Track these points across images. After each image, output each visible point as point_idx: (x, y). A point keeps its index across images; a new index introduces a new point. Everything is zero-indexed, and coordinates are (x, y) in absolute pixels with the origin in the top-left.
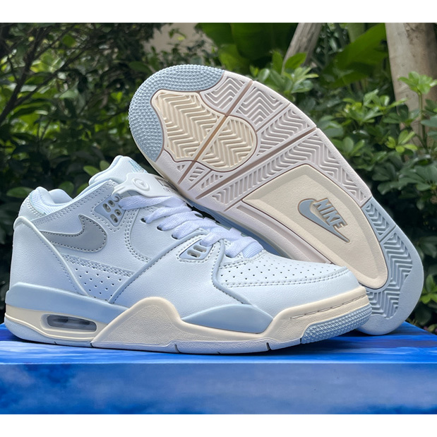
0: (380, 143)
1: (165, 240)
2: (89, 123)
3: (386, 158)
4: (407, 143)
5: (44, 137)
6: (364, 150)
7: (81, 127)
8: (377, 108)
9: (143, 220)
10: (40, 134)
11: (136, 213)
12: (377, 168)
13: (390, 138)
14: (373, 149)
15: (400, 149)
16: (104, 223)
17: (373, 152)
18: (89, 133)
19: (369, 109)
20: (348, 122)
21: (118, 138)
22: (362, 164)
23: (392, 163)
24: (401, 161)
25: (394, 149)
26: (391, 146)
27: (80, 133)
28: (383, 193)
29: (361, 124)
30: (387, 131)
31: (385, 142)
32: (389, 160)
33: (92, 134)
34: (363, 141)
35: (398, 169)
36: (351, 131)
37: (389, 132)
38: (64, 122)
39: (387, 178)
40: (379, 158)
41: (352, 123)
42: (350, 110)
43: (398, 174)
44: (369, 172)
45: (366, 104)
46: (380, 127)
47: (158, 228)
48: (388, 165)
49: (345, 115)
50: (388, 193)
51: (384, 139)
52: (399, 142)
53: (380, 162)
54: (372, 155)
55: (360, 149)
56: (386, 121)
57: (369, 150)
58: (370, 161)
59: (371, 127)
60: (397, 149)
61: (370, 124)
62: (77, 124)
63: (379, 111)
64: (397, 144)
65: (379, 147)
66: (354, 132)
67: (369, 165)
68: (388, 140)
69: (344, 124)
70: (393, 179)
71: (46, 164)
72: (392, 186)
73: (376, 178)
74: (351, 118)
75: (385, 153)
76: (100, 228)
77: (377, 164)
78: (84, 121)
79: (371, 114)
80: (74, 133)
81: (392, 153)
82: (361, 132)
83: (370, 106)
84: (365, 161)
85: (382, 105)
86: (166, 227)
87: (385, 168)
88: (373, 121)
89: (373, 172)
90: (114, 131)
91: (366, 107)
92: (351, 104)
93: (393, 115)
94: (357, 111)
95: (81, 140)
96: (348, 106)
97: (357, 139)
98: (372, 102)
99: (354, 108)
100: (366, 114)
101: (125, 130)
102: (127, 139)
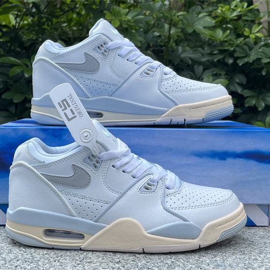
0: (240, 33)
1: (128, 180)
2: (50, 17)
3: (243, 42)
4: (258, 32)
6: (230, 37)
7: (45, 20)
8: (239, 10)
9: (113, 166)
12: (237, 49)
13: (246, 29)
14: (235, 37)
15: (252, 36)
17: (236, 39)
18: (50, 24)
19: (234, 10)
20: (220, 18)
21: (68, 30)
22: (228, 46)
23: (247, 46)
24: (253, 45)
25: (248, 37)
26: (246, 34)
27: (44, 23)
28: (240, 65)
29: (228, 20)
30: (245, 25)
31: (243, 32)
32: (245, 44)
33: (52, 24)
34: (229, 31)
35: (251, 49)
36: (222, 25)
37: (247, 26)
38: (33, 16)
39: (242, 55)
40: (239, 42)
41: (222, 19)
42: (222, 10)
43: (250, 52)
44: (232, 51)
45: (232, 7)
46: (240, 22)
48: (245, 47)
49: (218, 15)
50: (243, 65)
51: (243, 30)
52: (252, 32)
53: (240, 45)
55: (227, 36)
56: (245, 18)
57: (233, 37)
58: (233, 44)
59: (235, 22)
60: (251, 36)
61: (234, 20)
62: (42, 18)
63: (240, 12)
64: (251, 33)
65: (239, 36)
66: (224, 26)
67: (232, 47)
68: (245, 30)
69: (217, 20)
70: (247, 56)
71: (21, 44)
72: (246, 60)
73: (236, 55)
74: (222, 16)
75: (243, 39)
77: (237, 46)
78: (46, 16)
79: (235, 14)
80: (40, 24)
81: (247, 40)
82: (229, 26)
83: (234, 8)
84: (230, 44)
85: (243, 8)
86: (128, 170)
87: (243, 49)
88: (236, 18)
89: (234, 51)
90: (65, 24)
91: (232, 9)
92: (222, 7)
93: (249, 14)
94: (226, 12)
95: (44, 28)
96: (220, 8)
97: (224, 30)
98: (236, 6)
99: (224, 10)
100: (231, 14)
101: (72, 24)
102: (74, 30)
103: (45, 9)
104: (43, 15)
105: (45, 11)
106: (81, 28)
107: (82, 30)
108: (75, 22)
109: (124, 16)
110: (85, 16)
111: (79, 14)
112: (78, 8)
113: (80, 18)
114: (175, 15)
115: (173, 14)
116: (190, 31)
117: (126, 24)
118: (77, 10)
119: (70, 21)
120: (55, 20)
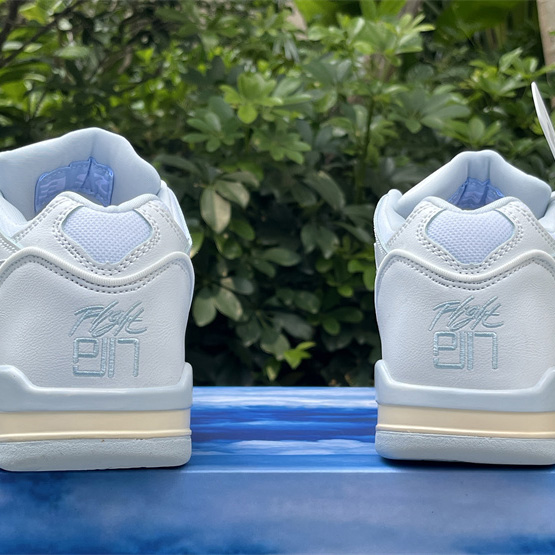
0: (523, 126)
2: (102, 94)
3: (530, 148)
5: (39, 113)
6: (499, 137)
7: (91, 100)
8: (520, 76)
10: (32, 109)
14: (512, 136)
17: (512, 140)
18: (103, 109)
19: (508, 77)
20: (478, 95)
21: (146, 116)
23: (540, 156)
25: (541, 136)
26: (536, 130)
27: (89, 108)
29: (496, 98)
30: (532, 108)
32: (535, 152)
33: (108, 110)
34: (498, 124)
35: (548, 165)
36: (481, 109)
38: (65, 93)
40: (520, 148)
41: (483, 97)
42: (481, 78)
43: (548, 171)
45: (504, 69)
46: (522, 103)
48: (535, 158)
49: (472, 85)
53: (525, 154)
54: (511, 143)
55: (494, 136)
57: (507, 137)
58: (507, 152)
59: (510, 103)
61: (508, 98)
62: (86, 96)
63: (522, 80)
65: (520, 133)
66: (486, 111)
68: (533, 122)
69: (471, 98)
74: (481, 90)
75: (530, 141)
77: (518, 157)
78: (95, 91)
79: (511, 85)
80: (80, 109)
81: (539, 142)
82: (497, 110)
83: (509, 72)
85: (527, 71)
87: (530, 163)
88: (512, 94)
90: (140, 105)
91: (504, 74)
92: (481, 69)
93: (542, 85)
94: (491, 80)
96: (477, 72)
97: (489, 120)
98: (512, 67)
99: (485, 75)
100: (503, 83)
101: (155, 104)
102: (157, 118)
103: (98, 68)
104: (87, 90)
106: (172, 112)
107: (174, 117)
108: (160, 99)
109: (265, 97)
110: (181, 87)
111: (168, 83)
112: (166, 69)
113: (170, 92)
114: (380, 92)
115: (375, 90)
116: (414, 127)
117: (272, 113)
118: (166, 75)
119: (149, 98)
120: (114, 102)
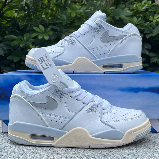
0: (147, 19)
1: (80, 104)
3: (149, 25)
4: (158, 18)
6: (141, 22)
7: (32, 13)
8: (146, 5)
9: (71, 97)
10: (16, 16)
11: (68, 94)
12: (145, 28)
13: (151, 17)
14: (144, 22)
15: (155, 21)
16: (56, 98)
18: (35, 15)
19: (143, 6)
20: (135, 11)
21: (46, 19)
23: (152, 27)
24: (155, 26)
25: (152, 21)
26: (151, 19)
27: (31, 15)
28: (148, 38)
29: (140, 12)
30: (150, 14)
31: (149, 19)
32: (150, 26)
33: (36, 16)
34: (140, 18)
35: (153, 29)
36: (137, 15)
37: (151, 15)
39: (149, 32)
40: (146, 25)
41: (137, 11)
43: (153, 30)
45: (143, 4)
46: (147, 13)
47: (77, 100)
48: (150, 27)
49: (134, 8)
50: (149, 38)
51: (149, 17)
52: (154, 18)
53: (148, 26)
54: (144, 24)
55: (139, 21)
56: (150, 10)
57: (143, 22)
58: (143, 26)
59: (144, 13)
60: (153, 21)
61: (144, 11)
63: (147, 7)
64: (153, 19)
65: (146, 21)
67: (142, 27)
68: (150, 17)
69: (133, 11)
70: (151, 32)
72: (151, 35)
73: (145, 32)
74: (136, 9)
75: (149, 22)
76: (55, 100)
77: (146, 27)
78: (33, 11)
79: (144, 8)
80: (29, 15)
81: (152, 23)
82: (140, 15)
84: (141, 26)
85: (149, 4)
86: (80, 99)
87: (149, 28)
89: (144, 30)
90: (44, 16)
92: (136, 4)
93: (152, 8)
94: (139, 7)
97: (138, 18)
98: (145, 3)
99: (137, 5)
100: (142, 8)
101: (48, 16)
102: (49, 19)
103: (32, 7)
104: (31, 11)
105: (32, 8)
106: (53, 18)
107: (54, 19)
108: (50, 14)
109: (78, 10)
110: (55, 11)
111: (52, 10)
113: (52, 12)
114: (108, 9)
116: (117, 18)
117: (80, 15)
118: (51, 7)
119: (46, 14)
120: (38, 13)
